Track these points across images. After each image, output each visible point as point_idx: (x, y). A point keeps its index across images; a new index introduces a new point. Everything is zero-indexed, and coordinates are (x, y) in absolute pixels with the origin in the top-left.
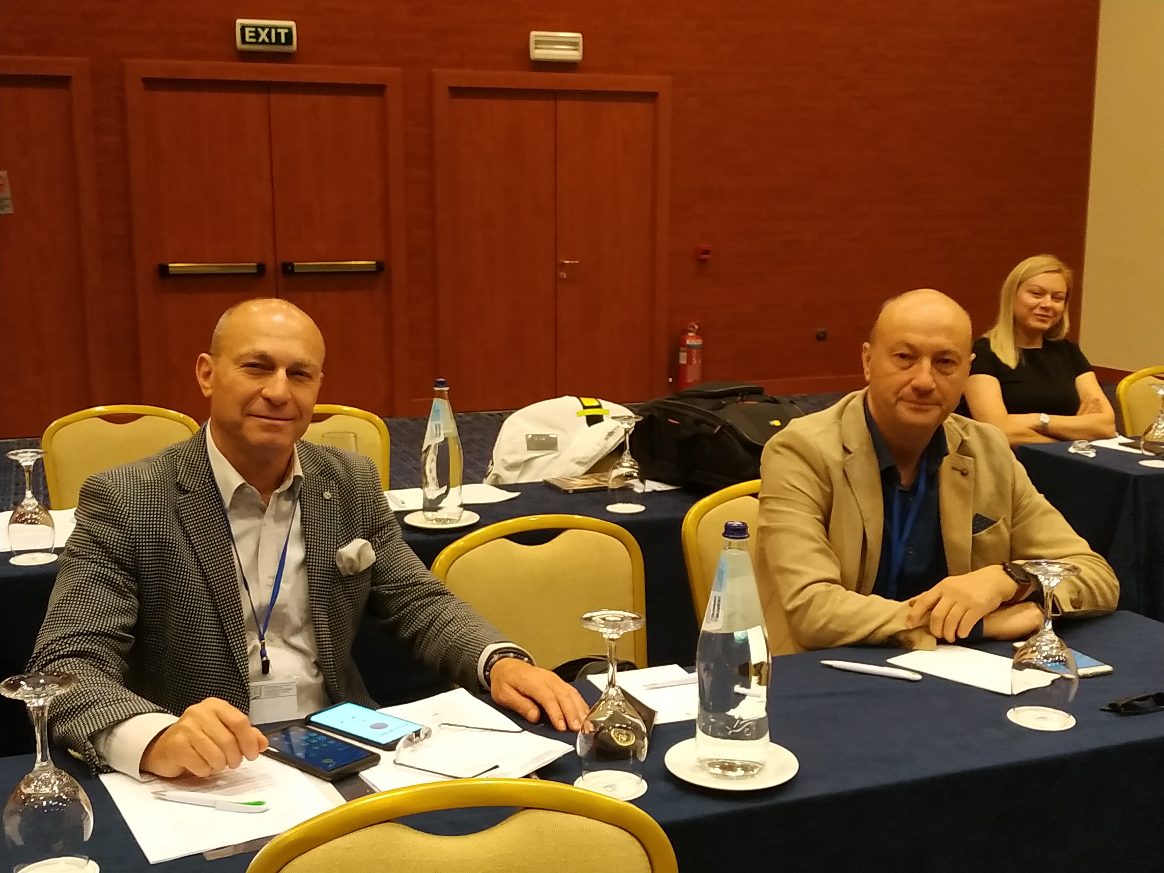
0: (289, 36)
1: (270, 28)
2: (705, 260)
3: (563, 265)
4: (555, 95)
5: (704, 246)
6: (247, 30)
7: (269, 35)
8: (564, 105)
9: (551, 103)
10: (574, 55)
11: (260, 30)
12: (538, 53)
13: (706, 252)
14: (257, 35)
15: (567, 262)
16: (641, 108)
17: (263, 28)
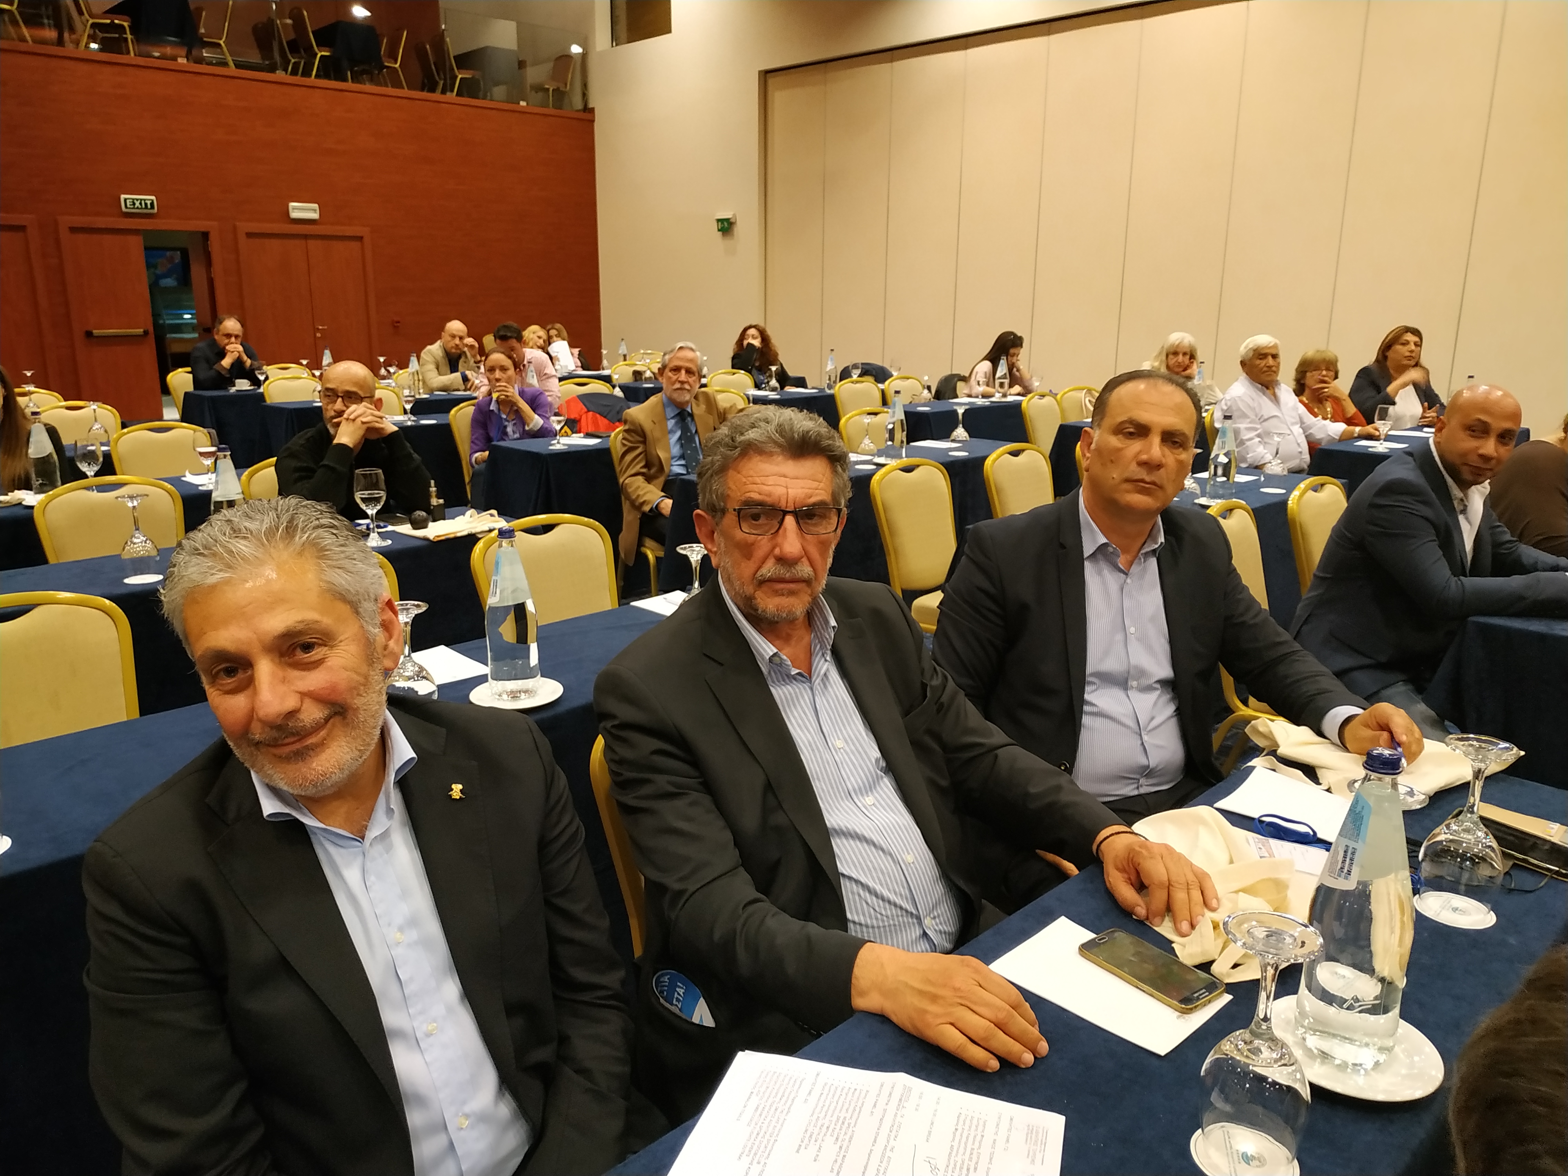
0: (152, 204)
1: (141, 200)
2: (398, 327)
3: (318, 329)
4: (306, 237)
5: (396, 319)
6: (128, 201)
7: (141, 204)
8: (312, 243)
9: (303, 242)
10: (315, 216)
11: (135, 201)
12: (294, 215)
13: (398, 322)
14: (134, 204)
15: (320, 327)
16: (355, 245)
17: (137, 200)
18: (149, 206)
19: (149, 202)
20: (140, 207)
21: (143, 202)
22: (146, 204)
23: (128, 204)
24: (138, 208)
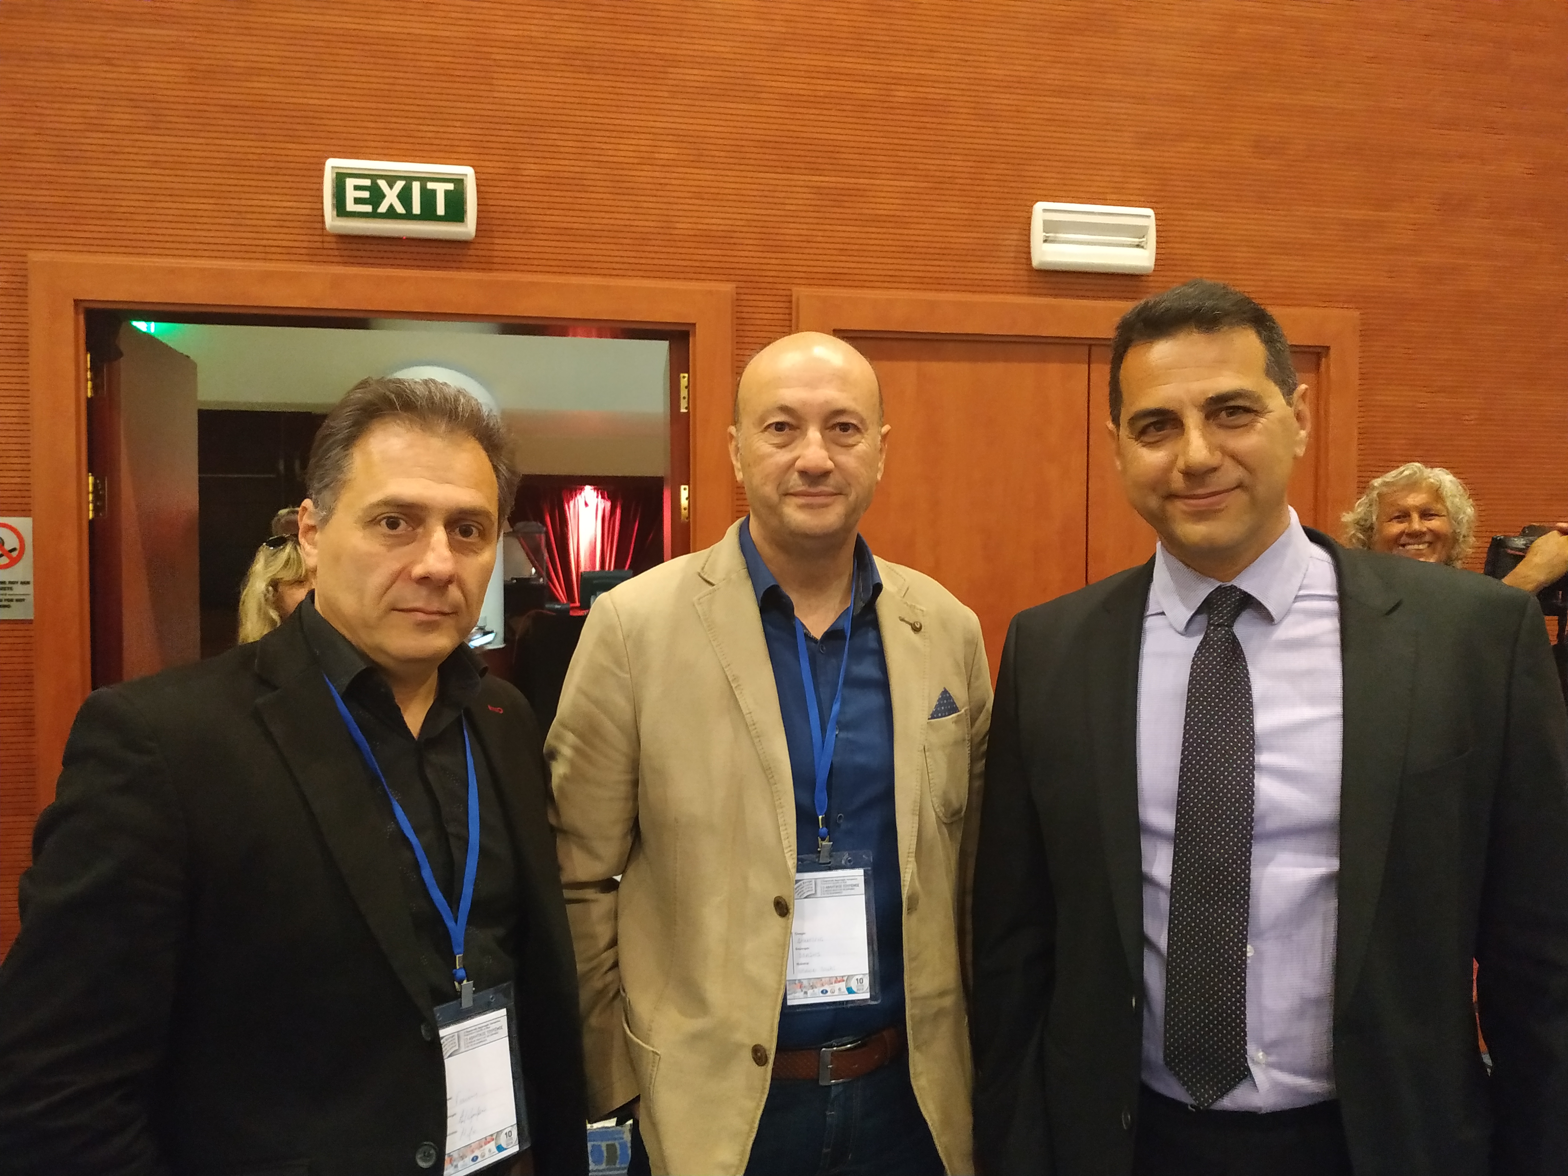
0: (456, 199)
12: (1050, 252)
18: (441, 210)
19: (441, 189)
20: (400, 209)
21: (416, 186)
22: (428, 197)
23: (351, 194)
24: (391, 213)
